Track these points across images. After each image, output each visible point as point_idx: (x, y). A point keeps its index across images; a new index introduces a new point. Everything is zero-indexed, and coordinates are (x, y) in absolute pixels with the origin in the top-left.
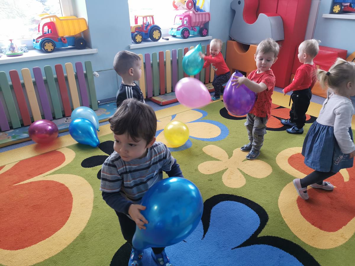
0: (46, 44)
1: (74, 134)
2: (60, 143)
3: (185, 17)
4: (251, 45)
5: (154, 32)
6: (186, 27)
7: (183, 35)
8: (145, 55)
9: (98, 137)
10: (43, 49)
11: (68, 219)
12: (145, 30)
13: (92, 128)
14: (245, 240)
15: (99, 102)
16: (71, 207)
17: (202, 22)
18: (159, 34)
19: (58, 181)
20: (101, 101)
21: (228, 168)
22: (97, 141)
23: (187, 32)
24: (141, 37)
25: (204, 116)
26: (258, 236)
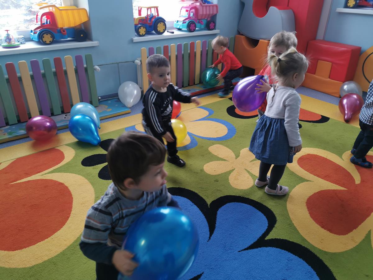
0: (45, 35)
1: (75, 131)
2: (58, 141)
3: (191, 9)
4: (260, 40)
5: (159, 25)
6: (192, 19)
7: (189, 28)
8: (149, 48)
9: (99, 134)
10: (41, 40)
11: (68, 220)
12: (149, 22)
13: (93, 126)
14: (253, 243)
15: (100, 98)
16: (71, 208)
17: (209, 15)
18: (164, 26)
19: (57, 180)
20: (102, 97)
21: (235, 169)
22: (98, 138)
23: (194, 25)
24: (144, 30)
25: (210, 114)
26: (266, 239)
